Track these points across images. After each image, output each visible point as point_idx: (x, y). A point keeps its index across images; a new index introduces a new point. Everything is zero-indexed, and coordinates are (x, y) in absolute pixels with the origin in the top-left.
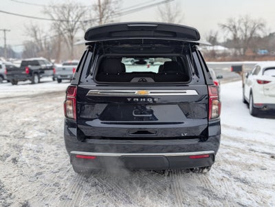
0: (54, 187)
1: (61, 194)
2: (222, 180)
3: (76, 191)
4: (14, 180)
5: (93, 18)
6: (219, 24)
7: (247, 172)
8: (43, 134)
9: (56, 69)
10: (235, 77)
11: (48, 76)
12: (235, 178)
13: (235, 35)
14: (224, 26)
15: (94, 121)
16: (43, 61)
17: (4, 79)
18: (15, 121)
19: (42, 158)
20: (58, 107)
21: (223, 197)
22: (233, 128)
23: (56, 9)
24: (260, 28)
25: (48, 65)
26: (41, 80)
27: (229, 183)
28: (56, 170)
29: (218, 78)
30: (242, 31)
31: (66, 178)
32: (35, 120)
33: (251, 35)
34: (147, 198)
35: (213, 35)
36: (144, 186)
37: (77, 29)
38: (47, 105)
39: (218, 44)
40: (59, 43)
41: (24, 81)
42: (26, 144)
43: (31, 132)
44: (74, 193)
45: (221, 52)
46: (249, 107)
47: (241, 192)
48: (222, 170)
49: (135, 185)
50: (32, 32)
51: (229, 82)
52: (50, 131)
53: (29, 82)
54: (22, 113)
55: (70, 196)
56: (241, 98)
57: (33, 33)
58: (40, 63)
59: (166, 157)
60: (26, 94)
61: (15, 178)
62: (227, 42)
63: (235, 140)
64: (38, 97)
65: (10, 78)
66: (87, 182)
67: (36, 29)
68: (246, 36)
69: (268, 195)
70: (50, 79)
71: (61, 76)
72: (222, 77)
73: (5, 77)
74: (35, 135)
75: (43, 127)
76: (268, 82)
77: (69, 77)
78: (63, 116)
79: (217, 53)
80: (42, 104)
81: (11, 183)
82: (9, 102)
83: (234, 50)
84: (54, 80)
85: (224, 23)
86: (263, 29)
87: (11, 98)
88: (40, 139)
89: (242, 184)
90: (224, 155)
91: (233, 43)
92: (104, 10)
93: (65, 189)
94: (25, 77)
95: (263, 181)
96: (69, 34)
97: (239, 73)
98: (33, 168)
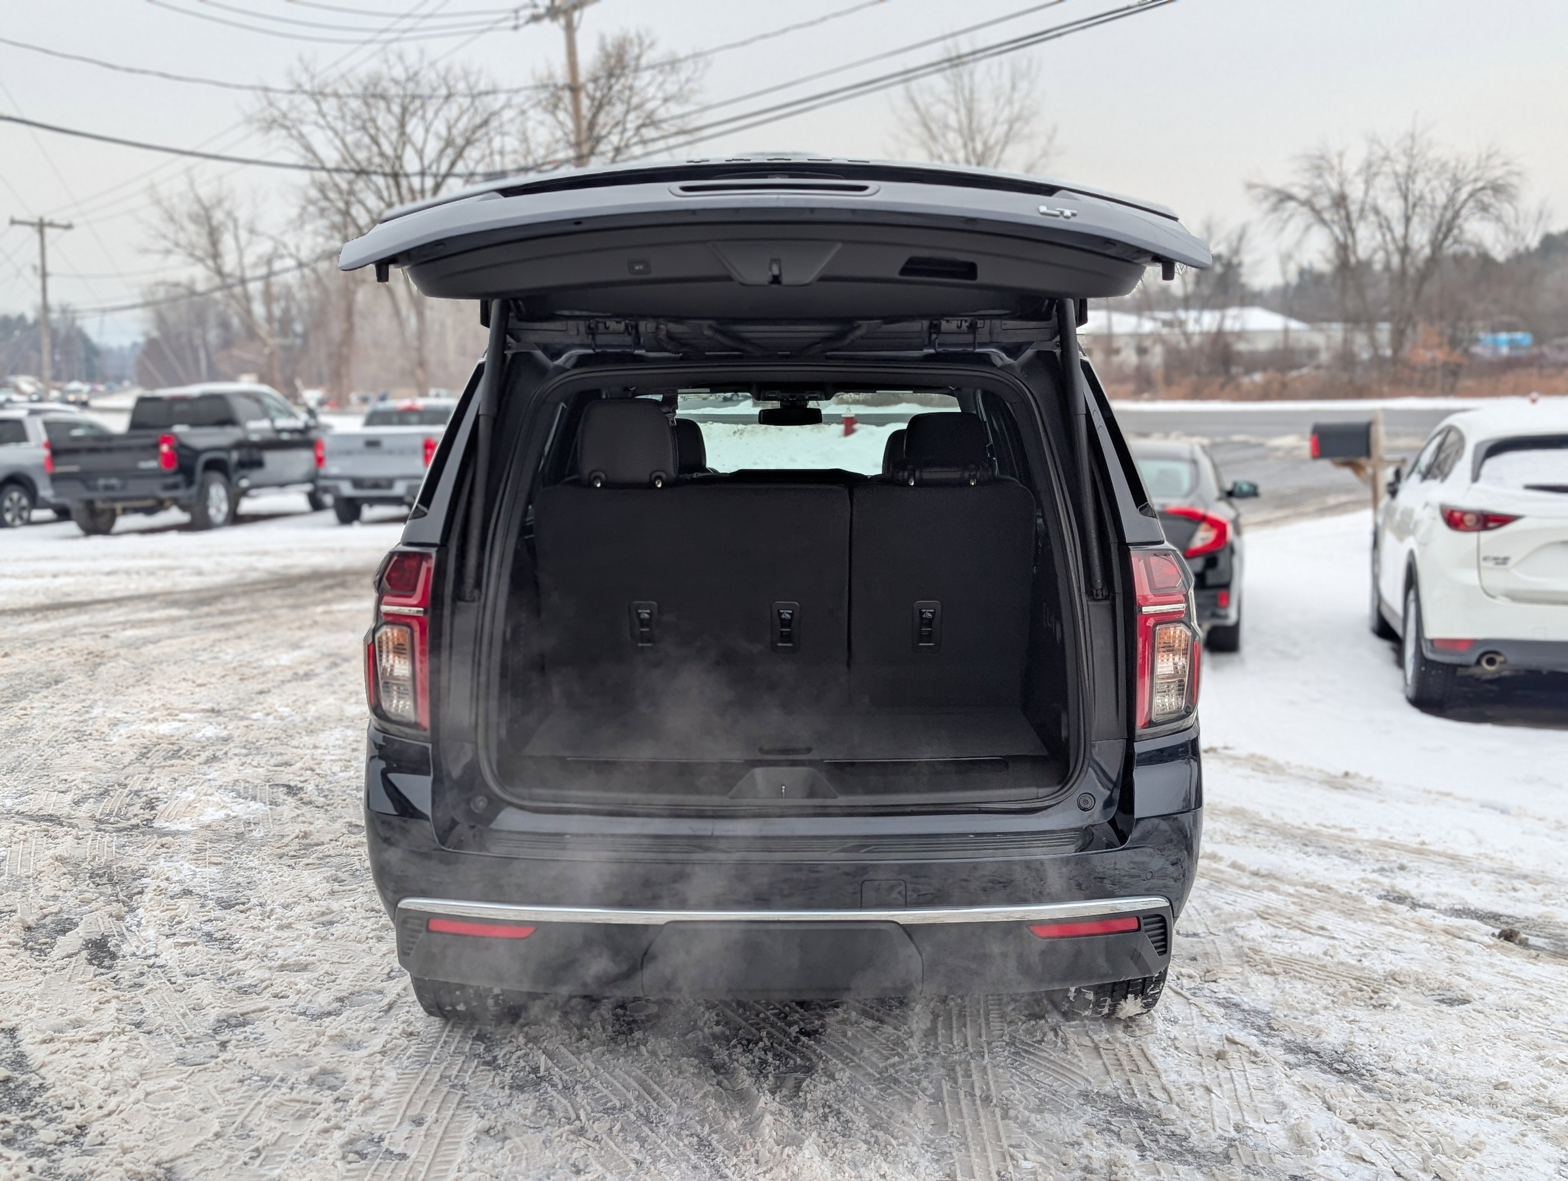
0: (310, 1094)
1: (351, 1128)
2: (1220, 1056)
3: (431, 1115)
4: (101, 1053)
5: (540, 153)
6: (1250, 186)
7: (1362, 1014)
8: (256, 807)
9: (327, 442)
10: (1333, 489)
11: (282, 484)
12: (1290, 1048)
13: (1343, 249)
14: (1285, 197)
16: (257, 399)
17: (35, 502)
18: (103, 737)
19: (247, 941)
20: (335, 660)
21: (1220, 1147)
22: (1305, 777)
23: (330, 106)
24: (1484, 208)
25: (283, 423)
26: (247, 506)
27: (1255, 1074)
28: (324, 1000)
29: (1230, 495)
30: (1385, 225)
31: (377, 1043)
32: (210, 731)
33: (1436, 245)
34: (810, 1149)
35: (1219, 248)
36: (798, 1087)
39: (1249, 299)
40: (348, 294)
41: (150, 511)
42: (162, 865)
43: (189, 795)
44: (418, 1122)
45: (1263, 345)
46: (1400, 662)
47: (1318, 1122)
48: (1228, 1005)
49: (744, 1080)
50: (195, 234)
52: (291, 790)
53: (175, 515)
54: (140, 694)
55: (397, 1142)
56: (1364, 609)
57: (203, 241)
58: (241, 407)
59: (903, 928)
60: (158, 584)
61: (106, 1045)
62: (1300, 288)
63: (1309, 840)
64: (229, 604)
65: (73, 497)
66: (492, 1064)
67: (218, 216)
68: (1405, 251)
69: (1460, 1140)
70: (296, 498)
71: (357, 483)
72: (1253, 493)
73: (46, 492)
74: (212, 815)
76: (1502, 520)
77: (398, 488)
78: (361, 709)
79: (1241, 346)
80: (245, 645)
81: (84, 1072)
82: (67, 633)
83: (1337, 331)
84: (316, 505)
85: (1278, 182)
86: (1507, 210)
87: (80, 606)
88: (239, 836)
89: (1331, 1083)
90: (1242, 927)
91: (1333, 290)
92: (599, 107)
93: (371, 1105)
94: (156, 489)
95: (1441, 1061)
97: (1357, 468)
98: (202, 989)
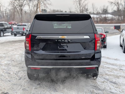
2: (103, 82)
6: (109, 2)
7: (117, 79)
8: (10, 62)
9: (13, 28)
10: (117, 33)
11: (8, 32)
12: (110, 82)
13: (118, 8)
14: (112, 3)
15: (39, 51)
16: (6, 24)
21: (103, 89)
22: (113, 59)
25: (8, 26)
26: (5, 35)
27: (106, 84)
29: (106, 32)
30: (122, 6)
32: (4, 55)
34: (65, 89)
35: (105, 8)
37: (24, 5)
38: (10, 48)
39: (108, 13)
40: (14, 13)
42: (1, 67)
43: (3, 61)
44: (29, 87)
45: (110, 18)
47: (112, 87)
48: (104, 78)
51: (113, 35)
52: (13, 61)
55: (27, 89)
59: (74, 68)
62: (114, 12)
63: (113, 65)
66: (35, 83)
68: (124, 8)
70: (10, 34)
71: (16, 32)
72: (108, 32)
74: (6, 63)
75: (9, 59)
77: (21, 33)
79: (108, 18)
83: (117, 17)
84: (12, 34)
88: (9, 64)
89: (114, 84)
90: (106, 72)
91: (117, 12)
93: (24, 86)
95: (124, 83)
96: (20, 8)
97: (119, 30)
